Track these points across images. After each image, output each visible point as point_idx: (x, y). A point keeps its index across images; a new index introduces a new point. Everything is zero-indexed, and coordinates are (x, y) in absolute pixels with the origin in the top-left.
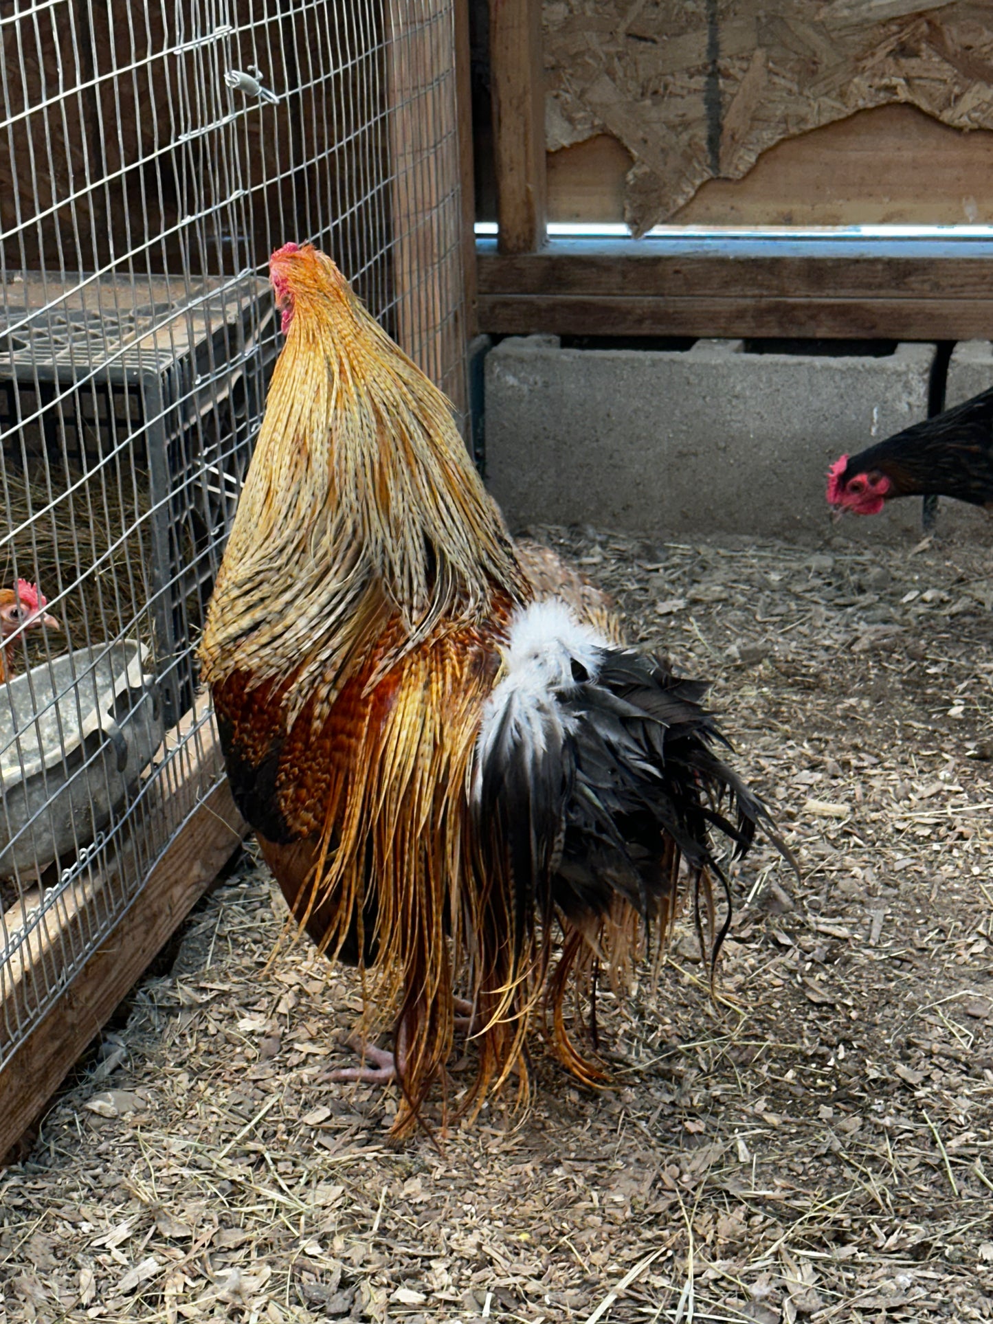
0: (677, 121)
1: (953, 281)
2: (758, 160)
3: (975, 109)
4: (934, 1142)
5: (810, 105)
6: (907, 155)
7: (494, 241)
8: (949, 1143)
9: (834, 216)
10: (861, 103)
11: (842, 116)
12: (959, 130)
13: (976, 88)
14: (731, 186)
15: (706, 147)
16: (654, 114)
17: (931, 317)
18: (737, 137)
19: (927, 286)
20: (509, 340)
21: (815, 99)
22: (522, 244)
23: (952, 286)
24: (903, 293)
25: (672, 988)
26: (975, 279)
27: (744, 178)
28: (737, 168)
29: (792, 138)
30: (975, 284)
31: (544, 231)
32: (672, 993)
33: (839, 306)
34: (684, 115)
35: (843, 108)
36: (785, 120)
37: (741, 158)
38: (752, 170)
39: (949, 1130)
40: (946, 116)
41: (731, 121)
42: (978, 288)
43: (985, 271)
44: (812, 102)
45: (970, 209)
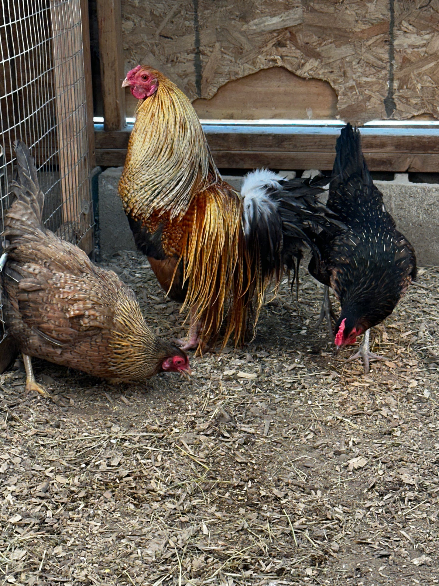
0: (182, 74)
1: (302, 144)
2: (218, 91)
3: (311, 70)
4: (288, 523)
5: (239, 67)
6: (282, 89)
7: (103, 125)
8: (295, 524)
9: (251, 115)
10: (262, 67)
11: (254, 72)
12: (304, 79)
13: (311, 60)
14: (205, 102)
15: (195, 85)
16: (172, 70)
17: (293, 159)
18: (208, 81)
19: (291, 147)
20: (109, 169)
21: (242, 64)
22: (114, 127)
23: (302, 146)
24: (281, 149)
25: (176, 457)
26: (311, 144)
27: (212, 99)
28: (209, 94)
29: (233, 81)
30: (311, 146)
31: (125, 121)
32: (177, 459)
33: (253, 155)
34: (185, 71)
35: (254, 69)
36: (229, 73)
37: (210, 90)
38: (215, 95)
39: (295, 518)
40: (298, 73)
41: (205, 74)
42: (313, 147)
43: (315, 140)
44: (240, 66)
45: (309, 113)
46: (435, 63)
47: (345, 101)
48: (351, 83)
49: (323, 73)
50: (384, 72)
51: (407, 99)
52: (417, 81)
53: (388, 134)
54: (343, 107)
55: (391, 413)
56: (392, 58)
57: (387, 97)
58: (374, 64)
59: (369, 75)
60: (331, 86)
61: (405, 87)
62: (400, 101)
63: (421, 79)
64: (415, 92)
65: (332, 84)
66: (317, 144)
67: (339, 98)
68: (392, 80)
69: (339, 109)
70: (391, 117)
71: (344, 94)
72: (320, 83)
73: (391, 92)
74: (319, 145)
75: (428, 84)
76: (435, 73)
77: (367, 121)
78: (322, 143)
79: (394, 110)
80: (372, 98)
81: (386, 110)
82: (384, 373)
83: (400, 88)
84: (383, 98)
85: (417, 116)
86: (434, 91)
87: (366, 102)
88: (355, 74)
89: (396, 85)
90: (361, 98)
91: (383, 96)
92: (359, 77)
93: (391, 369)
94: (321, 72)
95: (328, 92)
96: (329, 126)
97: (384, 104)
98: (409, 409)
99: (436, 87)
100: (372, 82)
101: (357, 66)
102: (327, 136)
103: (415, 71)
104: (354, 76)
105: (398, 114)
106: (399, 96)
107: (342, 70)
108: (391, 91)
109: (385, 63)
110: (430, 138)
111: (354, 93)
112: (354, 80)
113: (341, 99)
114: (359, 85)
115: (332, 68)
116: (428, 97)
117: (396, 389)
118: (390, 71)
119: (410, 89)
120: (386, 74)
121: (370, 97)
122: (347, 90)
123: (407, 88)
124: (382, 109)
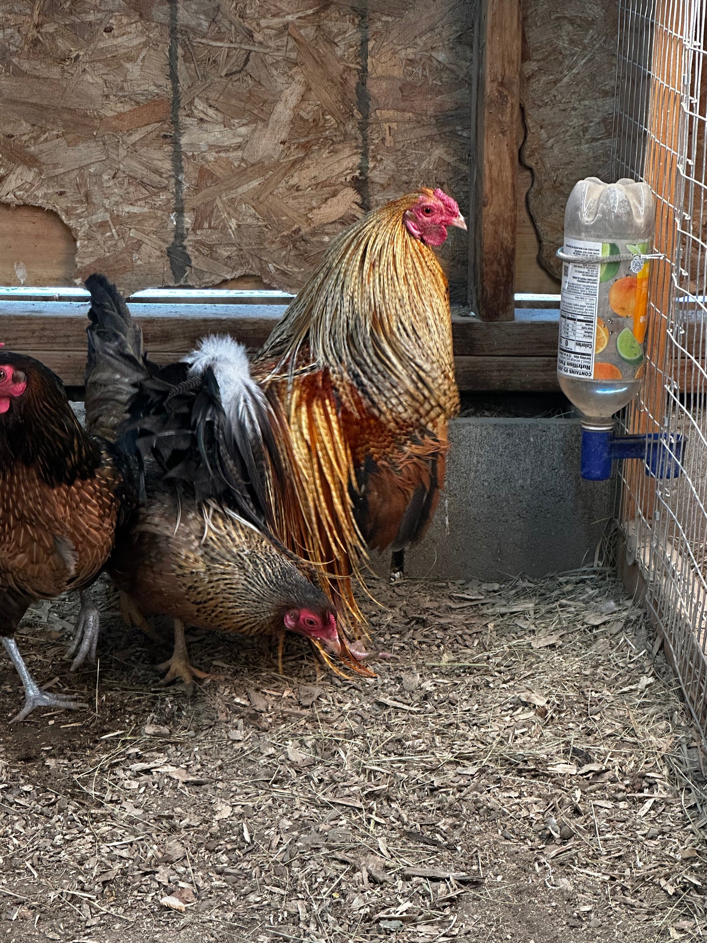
3: (19, 188)
12: (7, 206)
13: (19, 170)
30: (24, 338)
42: (29, 341)
43: (34, 327)
45: (21, 273)
46: (261, 180)
47: (90, 249)
48: (101, 216)
49: (45, 194)
50: (163, 196)
51: (211, 247)
52: (229, 214)
53: (177, 316)
54: (87, 261)
55: (176, 877)
56: (178, 169)
57: (173, 244)
58: (145, 180)
59: (136, 201)
60: (62, 222)
61: (206, 225)
62: (197, 250)
63: (236, 210)
64: (225, 234)
65: (63, 217)
66: (36, 334)
67: (78, 244)
68: (180, 211)
69: (79, 265)
70: (182, 283)
71: (89, 237)
72: (39, 215)
73: (180, 235)
74: (40, 337)
75: (249, 221)
76: (261, 199)
77: (137, 290)
78: (47, 333)
79: (188, 268)
80: (144, 245)
81: (172, 269)
82: (166, 793)
83: (197, 226)
84: (165, 246)
85: (232, 280)
86: (262, 232)
87: (131, 253)
88: (108, 198)
89: (188, 220)
90: (122, 244)
91: (164, 241)
92: (117, 204)
93: (180, 785)
94: (40, 193)
95: (57, 232)
96: (61, 299)
97: (167, 258)
98: (213, 866)
99: (266, 226)
100: (141, 214)
101: (111, 183)
102: (57, 318)
103: (224, 195)
104: (106, 202)
105: (194, 277)
106: (197, 242)
107: (83, 191)
108: (180, 231)
109: (167, 178)
110: (255, 323)
111: (108, 234)
112: (106, 210)
113: (83, 246)
114: (117, 220)
115: (63, 186)
116: (250, 244)
117: (188, 827)
118: (177, 194)
119: (215, 228)
120: (169, 200)
121: (139, 243)
122: (95, 229)
123: (210, 227)
124: (164, 266)
